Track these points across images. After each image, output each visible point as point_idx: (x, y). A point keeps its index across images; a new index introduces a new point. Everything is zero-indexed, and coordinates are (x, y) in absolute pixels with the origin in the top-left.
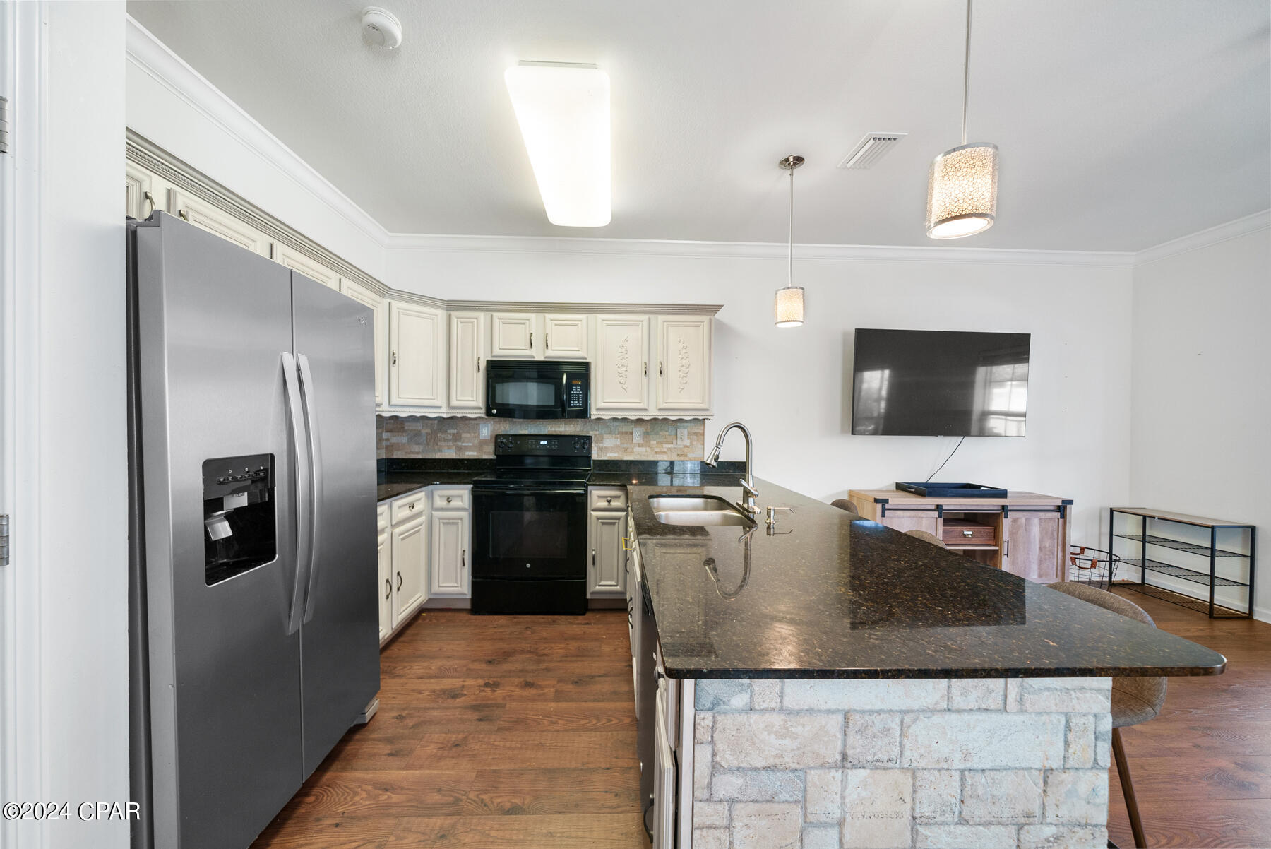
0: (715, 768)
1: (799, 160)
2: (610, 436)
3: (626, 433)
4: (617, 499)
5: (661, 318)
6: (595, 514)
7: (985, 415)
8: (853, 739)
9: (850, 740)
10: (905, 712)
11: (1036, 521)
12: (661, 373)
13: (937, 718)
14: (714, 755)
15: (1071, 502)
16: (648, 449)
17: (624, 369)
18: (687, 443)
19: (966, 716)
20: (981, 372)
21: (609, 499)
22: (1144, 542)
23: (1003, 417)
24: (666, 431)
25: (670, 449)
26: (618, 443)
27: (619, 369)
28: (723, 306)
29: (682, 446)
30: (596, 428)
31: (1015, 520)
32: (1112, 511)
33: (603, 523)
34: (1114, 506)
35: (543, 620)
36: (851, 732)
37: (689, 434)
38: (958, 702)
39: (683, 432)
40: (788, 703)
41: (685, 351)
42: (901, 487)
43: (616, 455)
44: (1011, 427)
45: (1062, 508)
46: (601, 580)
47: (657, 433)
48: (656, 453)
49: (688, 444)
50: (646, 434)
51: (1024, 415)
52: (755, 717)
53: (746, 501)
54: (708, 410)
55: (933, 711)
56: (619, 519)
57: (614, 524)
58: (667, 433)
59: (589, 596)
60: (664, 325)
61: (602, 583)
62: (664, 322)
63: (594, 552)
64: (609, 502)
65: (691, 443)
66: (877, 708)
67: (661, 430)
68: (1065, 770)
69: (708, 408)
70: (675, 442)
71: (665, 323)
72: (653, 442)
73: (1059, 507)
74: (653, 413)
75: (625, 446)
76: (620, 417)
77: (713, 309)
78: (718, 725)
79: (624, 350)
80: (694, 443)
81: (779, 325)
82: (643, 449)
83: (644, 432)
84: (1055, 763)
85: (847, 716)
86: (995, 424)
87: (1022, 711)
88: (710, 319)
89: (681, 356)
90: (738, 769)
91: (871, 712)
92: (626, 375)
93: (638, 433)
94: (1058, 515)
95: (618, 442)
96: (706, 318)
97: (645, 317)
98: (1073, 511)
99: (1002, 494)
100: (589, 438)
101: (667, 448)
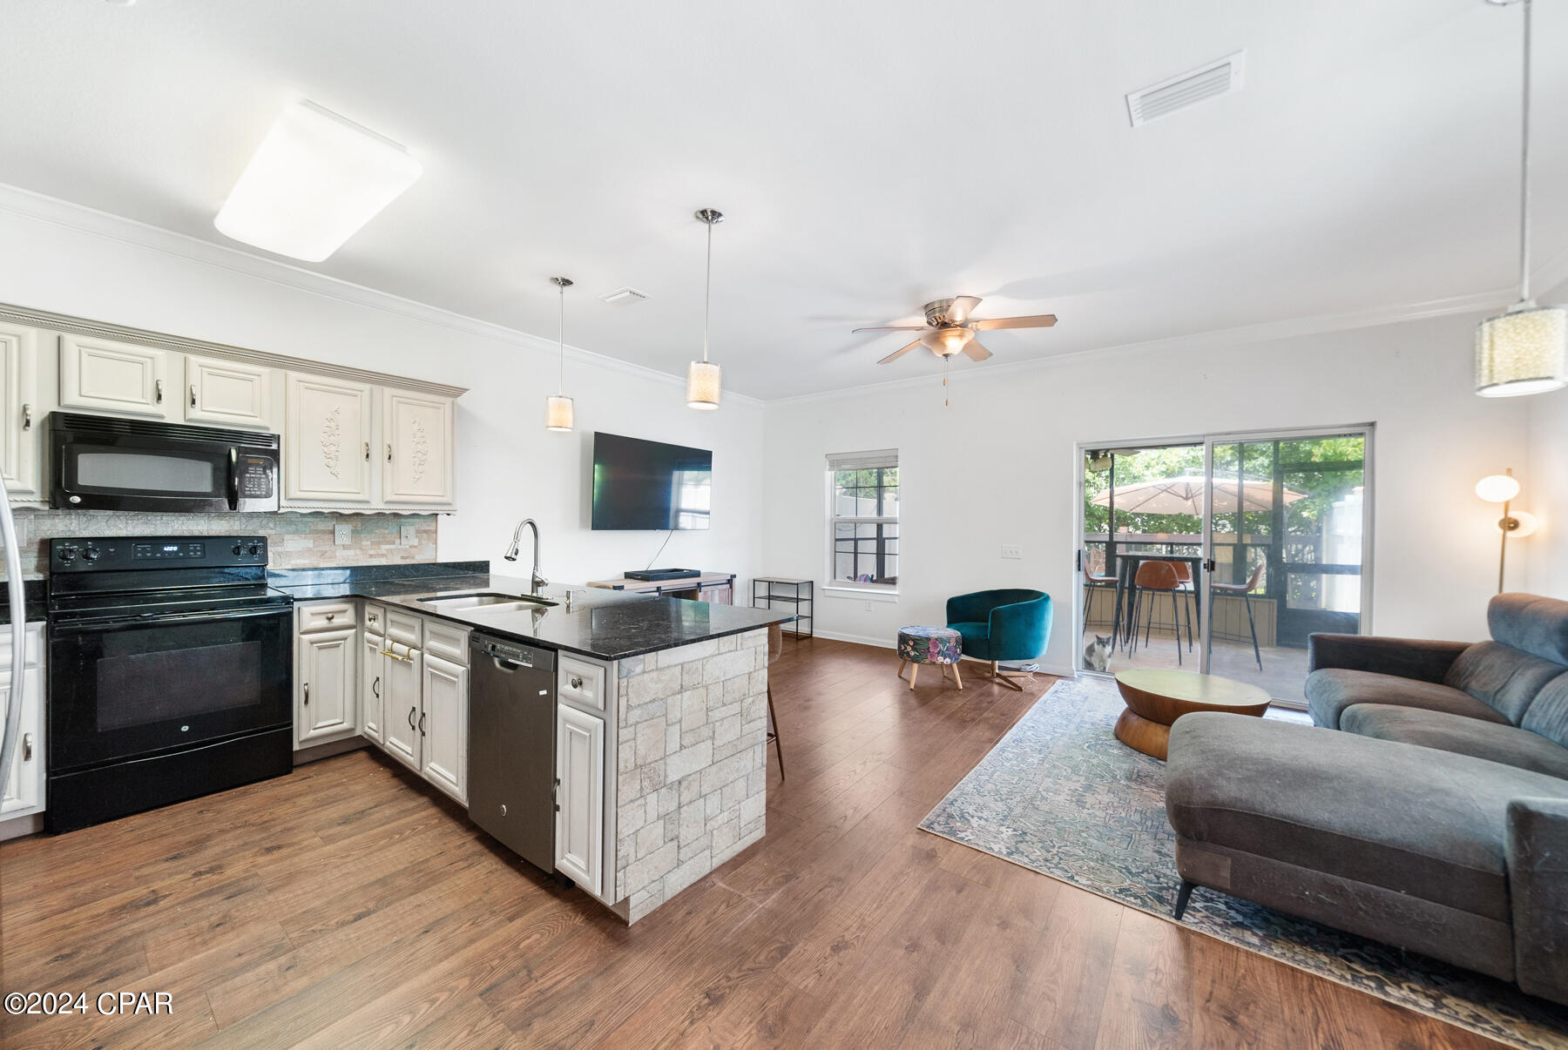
0: (629, 707)
1: (567, 282)
2: (296, 537)
3: (324, 532)
4: (342, 615)
5: (388, 391)
6: (305, 637)
7: (678, 511)
8: (686, 677)
9: (684, 677)
10: (703, 659)
11: (717, 592)
12: (390, 458)
13: (715, 659)
14: (628, 701)
15: (735, 576)
16: (358, 552)
17: (333, 448)
18: (415, 542)
19: (724, 655)
20: (676, 474)
21: (330, 615)
22: (769, 599)
23: (691, 514)
24: (386, 529)
25: (391, 551)
26: (311, 546)
27: (325, 449)
28: (467, 390)
29: (407, 547)
30: (272, 526)
31: (705, 593)
32: (754, 581)
33: (320, 648)
34: (756, 578)
35: (219, 798)
36: (684, 674)
37: (418, 532)
38: (723, 650)
39: (409, 530)
40: (660, 665)
41: (421, 434)
42: (629, 576)
43: (307, 561)
44: (702, 522)
45: (730, 582)
46: (318, 720)
47: (371, 532)
48: (371, 556)
49: (416, 544)
50: (355, 532)
51: (708, 513)
52: (646, 675)
53: (535, 590)
54: (450, 504)
55: (713, 656)
56: (345, 639)
57: (338, 646)
58: (387, 531)
59: (296, 747)
60: (392, 401)
61: (319, 725)
62: (394, 396)
63: (306, 687)
64: (330, 619)
65: (420, 543)
66: (693, 659)
67: (378, 528)
68: (755, 671)
69: (451, 502)
70: (398, 541)
71: (395, 398)
72: (366, 543)
73: (729, 580)
74: (377, 505)
75: (320, 548)
76: (326, 511)
77: (455, 392)
78: (630, 684)
79: (333, 424)
80: (424, 542)
81: (549, 429)
82: (351, 552)
83: (353, 531)
84: (752, 670)
85: (682, 665)
86: (684, 520)
87: (742, 649)
88: (453, 403)
89: (415, 440)
90: (639, 705)
91: (692, 661)
92: (337, 457)
93: (343, 532)
94: (728, 586)
95: (310, 544)
96: (448, 400)
97: (366, 387)
98: (736, 582)
99: (697, 574)
100: (263, 539)
101: (387, 550)
